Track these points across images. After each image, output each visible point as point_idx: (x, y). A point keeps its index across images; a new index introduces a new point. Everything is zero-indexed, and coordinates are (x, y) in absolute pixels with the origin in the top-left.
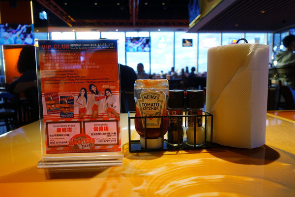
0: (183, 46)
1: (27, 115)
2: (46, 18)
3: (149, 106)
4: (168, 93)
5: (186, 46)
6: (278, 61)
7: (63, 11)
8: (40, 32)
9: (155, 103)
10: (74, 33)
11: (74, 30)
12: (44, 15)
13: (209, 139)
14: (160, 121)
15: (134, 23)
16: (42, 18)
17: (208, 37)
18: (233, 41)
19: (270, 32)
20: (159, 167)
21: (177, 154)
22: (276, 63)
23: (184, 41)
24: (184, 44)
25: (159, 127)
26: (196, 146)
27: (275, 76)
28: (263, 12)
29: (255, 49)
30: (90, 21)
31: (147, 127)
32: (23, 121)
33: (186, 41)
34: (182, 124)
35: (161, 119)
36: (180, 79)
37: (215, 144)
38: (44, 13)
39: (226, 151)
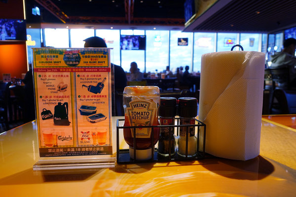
0: (178, 45)
1: (18, 113)
2: (39, 14)
3: (138, 115)
4: (159, 102)
5: (181, 45)
6: (272, 61)
7: (56, 7)
8: (32, 28)
9: (145, 112)
10: (68, 29)
11: (67, 27)
12: (37, 10)
13: (201, 149)
14: (150, 131)
15: (129, 22)
16: (35, 14)
17: (204, 37)
18: (228, 41)
19: (265, 33)
20: (148, 183)
21: (167, 166)
22: (270, 64)
23: (179, 40)
24: (180, 43)
25: (149, 137)
26: (188, 156)
27: (269, 77)
28: (258, 13)
29: (250, 57)
30: (85, 18)
31: (136, 137)
32: (13, 119)
33: (182, 40)
34: (174, 133)
35: (151, 129)
36: (176, 78)
37: (207, 154)
38: (37, 9)
39: (219, 162)
